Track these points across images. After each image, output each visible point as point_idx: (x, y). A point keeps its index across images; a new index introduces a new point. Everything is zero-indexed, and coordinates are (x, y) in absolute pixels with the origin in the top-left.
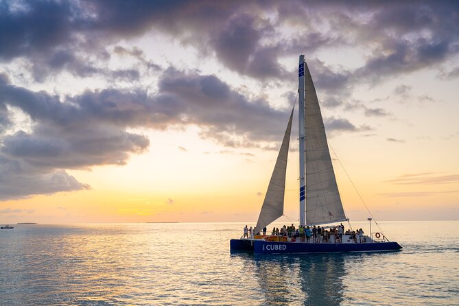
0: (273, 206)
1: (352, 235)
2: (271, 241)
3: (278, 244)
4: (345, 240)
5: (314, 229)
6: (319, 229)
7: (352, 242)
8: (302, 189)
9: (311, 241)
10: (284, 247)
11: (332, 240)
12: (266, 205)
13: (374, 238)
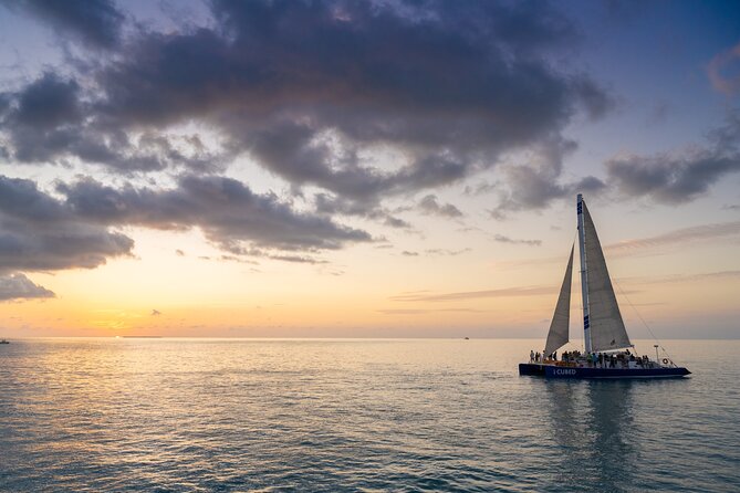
0: (559, 333)
1: (639, 361)
2: (561, 366)
3: (568, 369)
4: (632, 365)
5: (600, 356)
6: (606, 356)
7: (639, 367)
8: (586, 318)
9: (598, 366)
10: (574, 372)
11: (619, 365)
12: (551, 333)
13: (662, 364)
